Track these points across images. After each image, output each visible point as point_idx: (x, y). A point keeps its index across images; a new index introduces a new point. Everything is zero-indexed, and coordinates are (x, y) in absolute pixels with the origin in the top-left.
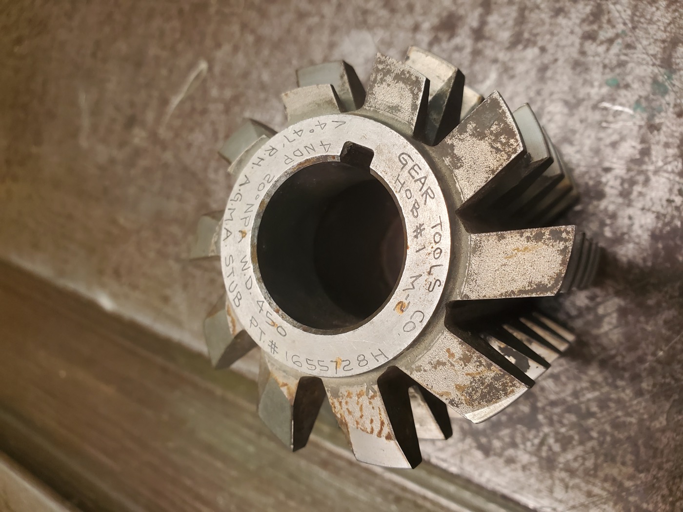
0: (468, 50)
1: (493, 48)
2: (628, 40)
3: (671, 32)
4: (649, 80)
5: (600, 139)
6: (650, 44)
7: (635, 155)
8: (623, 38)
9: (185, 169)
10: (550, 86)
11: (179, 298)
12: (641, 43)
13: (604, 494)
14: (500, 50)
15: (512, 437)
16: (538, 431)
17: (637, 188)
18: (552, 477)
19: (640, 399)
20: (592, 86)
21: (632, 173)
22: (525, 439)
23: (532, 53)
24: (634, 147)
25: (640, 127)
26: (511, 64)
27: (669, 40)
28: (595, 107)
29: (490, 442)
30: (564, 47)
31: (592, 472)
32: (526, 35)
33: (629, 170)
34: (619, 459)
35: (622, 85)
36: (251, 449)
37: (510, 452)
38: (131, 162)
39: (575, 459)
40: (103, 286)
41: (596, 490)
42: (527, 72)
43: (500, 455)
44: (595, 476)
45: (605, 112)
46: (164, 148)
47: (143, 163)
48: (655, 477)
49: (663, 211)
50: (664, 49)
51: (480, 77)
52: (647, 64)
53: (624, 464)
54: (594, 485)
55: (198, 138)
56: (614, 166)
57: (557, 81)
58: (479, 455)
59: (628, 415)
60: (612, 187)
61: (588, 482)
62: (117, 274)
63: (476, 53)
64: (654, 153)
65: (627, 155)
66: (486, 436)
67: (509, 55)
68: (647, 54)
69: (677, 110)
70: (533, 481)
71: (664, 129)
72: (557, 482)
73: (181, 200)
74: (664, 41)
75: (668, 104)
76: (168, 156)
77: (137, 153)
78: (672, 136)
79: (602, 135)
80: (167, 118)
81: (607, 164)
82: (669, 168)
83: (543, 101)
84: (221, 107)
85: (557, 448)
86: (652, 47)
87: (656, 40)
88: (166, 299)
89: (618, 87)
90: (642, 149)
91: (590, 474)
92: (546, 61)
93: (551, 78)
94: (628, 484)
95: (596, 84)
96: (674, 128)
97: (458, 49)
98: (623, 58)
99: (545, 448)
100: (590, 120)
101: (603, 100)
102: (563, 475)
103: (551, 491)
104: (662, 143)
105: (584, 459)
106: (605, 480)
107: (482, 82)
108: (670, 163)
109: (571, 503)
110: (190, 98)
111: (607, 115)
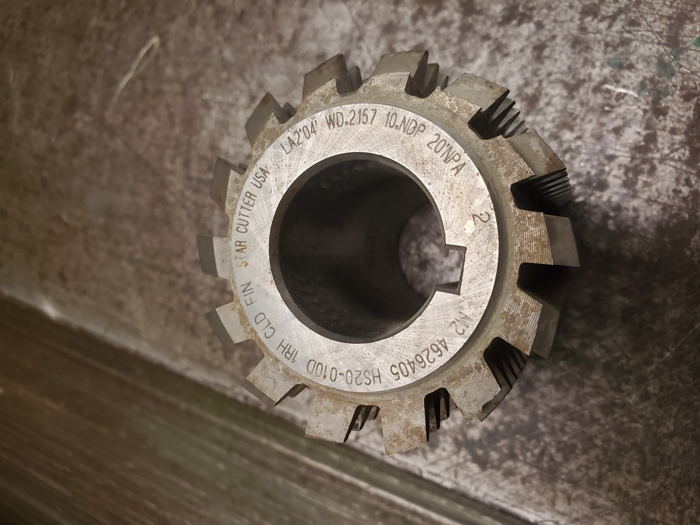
0: (456, 25)
1: (484, 23)
2: (632, 15)
3: (677, 8)
4: (655, 60)
5: (602, 125)
6: (655, 21)
7: (640, 142)
8: (626, 14)
9: (138, 158)
10: (548, 66)
11: (135, 304)
12: (645, 19)
13: (609, 504)
14: (493, 25)
15: (511, 448)
16: (539, 441)
17: (643, 178)
18: (554, 490)
19: (646, 403)
20: (594, 66)
21: (637, 162)
22: (525, 449)
23: (527, 28)
24: (639, 133)
25: (645, 111)
26: (504, 41)
27: (675, 16)
28: (597, 89)
29: (487, 454)
30: (563, 22)
31: (596, 482)
32: (521, 9)
33: (633, 158)
34: (624, 467)
35: (625, 65)
36: (221, 466)
37: (509, 463)
38: (74, 152)
39: (578, 469)
40: (46, 292)
41: (601, 501)
42: (522, 50)
43: (498, 468)
44: (600, 486)
45: (607, 95)
46: (113, 134)
47: (89, 151)
48: (662, 485)
49: (669, 202)
50: (670, 26)
51: (470, 55)
52: (652, 42)
53: (629, 472)
54: (598, 495)
55: (151, 123)
56: (618, 154)
57: (556, 60)
58: (474, 468)
59: (634, 421)
60: (615, 176)
61: (591, 493)
62: (62, 277)
63: (465, 29)
64: (660, 140)
65: (631, 141)
66: (482, 447)
67: (502, 31)
68: (652, 31)
69: (684, 92)
70: (533, 493)
71: (671, 113)
72: (559, 494)
73: (133, 193)
74: (670, 18)
75: (675, 86)
76: (118, 144)
77: (81, 141)
78: (679, 121)
79: (604, 119)
80: (115, 99)
81: (610, 152)
82: (676, 155)
83: (541, 82)
84: (177, 88)
85: (559, 458)
86: (657, 24)
87: (662, 16)
88: (119, 305)
89: (621, 67)
90: (647, 135)
91: (595, 484)
92: (543, 38)
93: (548, 57)
94: (634, 493)
95: (598, 64)
96: (681, 113)
97: (446, 23)
98: (626, 35)
99: (546, 458)
100: (591, 104)
101: (605, 81)
102: (566, 486)
103: (553, 504)
104: (668, 129)
105: (588, 468)
106: (610, 490)
107: (473, 60)
108: (677, 150)
109: (575, 515)
110: (142, 77)
111: (610, 98)
